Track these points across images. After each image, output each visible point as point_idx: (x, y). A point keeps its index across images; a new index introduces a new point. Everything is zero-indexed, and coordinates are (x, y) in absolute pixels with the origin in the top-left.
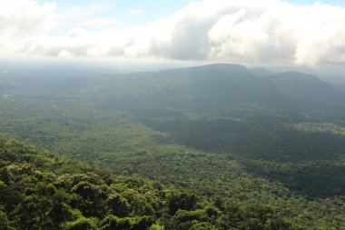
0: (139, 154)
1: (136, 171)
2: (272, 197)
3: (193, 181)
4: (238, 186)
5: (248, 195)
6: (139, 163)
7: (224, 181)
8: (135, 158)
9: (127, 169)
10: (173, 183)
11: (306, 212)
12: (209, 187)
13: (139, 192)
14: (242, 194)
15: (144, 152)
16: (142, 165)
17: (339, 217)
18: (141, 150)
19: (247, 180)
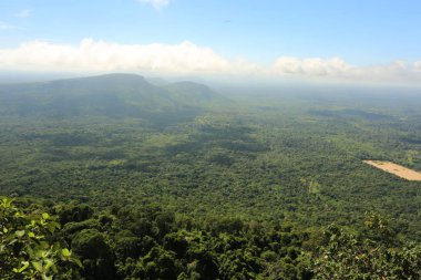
0: (31, 173)
1: (28, 192)
2: (172, 198)
3: (95, 194)
4: (141, 193)
5: (150, 199)
6: (32, 183)
7: (127, 189)
8: (26, 178)
9: (17, 191)
10: (72, 198)
11: (201, 206)
12: (112, 197)
13: (25, 213)
14: (145, 199)
15: (38, 171)
16: (35, 184)
17: (226, 205)
18: (33, 169)
19: (149, 185)
